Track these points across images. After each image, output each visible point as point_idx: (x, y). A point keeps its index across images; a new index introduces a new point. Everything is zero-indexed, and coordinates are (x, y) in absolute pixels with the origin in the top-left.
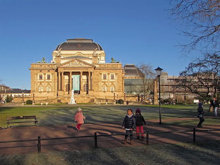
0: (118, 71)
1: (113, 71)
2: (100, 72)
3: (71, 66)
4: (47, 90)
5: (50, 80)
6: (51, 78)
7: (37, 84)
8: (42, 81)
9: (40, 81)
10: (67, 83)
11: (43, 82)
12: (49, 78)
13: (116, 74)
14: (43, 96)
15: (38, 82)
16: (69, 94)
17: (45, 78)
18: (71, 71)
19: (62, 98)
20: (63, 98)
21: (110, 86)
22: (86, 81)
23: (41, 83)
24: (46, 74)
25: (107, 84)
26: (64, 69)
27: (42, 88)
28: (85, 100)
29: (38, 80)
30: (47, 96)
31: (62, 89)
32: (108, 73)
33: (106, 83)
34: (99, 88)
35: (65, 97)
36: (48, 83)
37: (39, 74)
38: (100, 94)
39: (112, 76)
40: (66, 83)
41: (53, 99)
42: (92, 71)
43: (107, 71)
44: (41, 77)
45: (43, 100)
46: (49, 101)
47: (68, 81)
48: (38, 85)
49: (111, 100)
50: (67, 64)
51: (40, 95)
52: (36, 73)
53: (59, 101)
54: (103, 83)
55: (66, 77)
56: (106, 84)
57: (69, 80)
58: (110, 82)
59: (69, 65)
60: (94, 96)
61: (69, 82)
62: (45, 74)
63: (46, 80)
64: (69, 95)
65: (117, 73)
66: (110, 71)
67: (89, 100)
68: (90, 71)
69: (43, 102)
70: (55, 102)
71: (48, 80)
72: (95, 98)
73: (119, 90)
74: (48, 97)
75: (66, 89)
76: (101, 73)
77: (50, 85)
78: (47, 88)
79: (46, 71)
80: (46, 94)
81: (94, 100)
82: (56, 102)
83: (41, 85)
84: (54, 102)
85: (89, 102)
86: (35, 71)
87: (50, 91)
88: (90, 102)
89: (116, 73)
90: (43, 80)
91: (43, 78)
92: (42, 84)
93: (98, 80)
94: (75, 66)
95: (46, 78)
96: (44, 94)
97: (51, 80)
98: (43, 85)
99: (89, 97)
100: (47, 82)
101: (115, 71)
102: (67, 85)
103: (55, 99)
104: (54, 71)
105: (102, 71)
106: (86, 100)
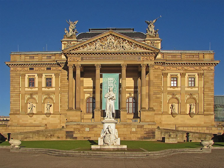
0: (205, 68)
1: (192, 69)
2: (164, 72)
3: (98, 51)
4: (46, 109)
5: (51, 89)
6: (54, 84)
7: (23, 98)
8: (34, 89)
9: (29, 89)
10: (89, 95)
11: (36, 93)
12: (49, 83)
13: (200, 75)
14: (37, 123)
15: (26, 93)
16: (93, 117)
17: (40, 83)
18: (98, 63)
19: (76, 127)
20: (79, 127)
21: (186, 103)
22: (133, 90)
23: (31, 95)
24: (44, 75)
25: (179, 98)
26: (82, 59)
27: (35, 105)
28: (132, 132)
29: (26, 89)
30: (45, 122)
31: (77, 106)
32: (182, 72)
33: (177, 96)
34: (161, 106)
35: (83, 126)
36: (48, 94)
37: (27, 75)
38: (163, 119)
39: (190, 79)
40: (87, 96)
41: (55, 131)
42: (150, 63)
43: (180, 68)
44: (32, 82)
45: (31, 132)
46: (47, 133)
47: (92, 90)
48: (26, 98)
49: (197, 133)
50: (88, 46)
51: (30, 121)
52: (22, 73)
53: (69, 134)
54: (171, 96)
55: (88, 82)
56: (176, 98)
57: (94, 88)
58: (187, 92)
59: (93, 47)
60: (154, 123)
61: (94, 92)
62: (40, 76)
63: (43, 89)
64: (93, 120)
65: (202, 72)
66: (186, 68)
67: (143, 133)
68: (146, 63)
69: (31, 136)
70: (60, 135)
71: (46, 89)
72: (155, 127)
73: (208, 111)
74: (46, 125)
75: (88, 108)
76: (166, 72)
77: (52, 99)
78: (46, 105)
79: (42, 69)
80: (43, 119)
81: (153, 133)
82: (62, 137)
83: (31, 100)
84: (58, 137)
85: (141, 138)
86: (18, 69)
87: (52, 112)
88: (145, 138)
89: (199, 72)
90: (36, 89)
91: (36, 85)
92: (34, 96)
93: (159, 87)
94: (109, 51)
95: (44, 85)
96: (39, 119)
97: (54, 89)
98: (37, 98)
99: (142, 127)
100: (45, 93)
101: (198, 68)
102: (89, 98)
103: (61, 130)
104: (60, 68)
105: (168, 68)
106: (136, 132)
